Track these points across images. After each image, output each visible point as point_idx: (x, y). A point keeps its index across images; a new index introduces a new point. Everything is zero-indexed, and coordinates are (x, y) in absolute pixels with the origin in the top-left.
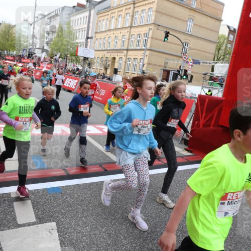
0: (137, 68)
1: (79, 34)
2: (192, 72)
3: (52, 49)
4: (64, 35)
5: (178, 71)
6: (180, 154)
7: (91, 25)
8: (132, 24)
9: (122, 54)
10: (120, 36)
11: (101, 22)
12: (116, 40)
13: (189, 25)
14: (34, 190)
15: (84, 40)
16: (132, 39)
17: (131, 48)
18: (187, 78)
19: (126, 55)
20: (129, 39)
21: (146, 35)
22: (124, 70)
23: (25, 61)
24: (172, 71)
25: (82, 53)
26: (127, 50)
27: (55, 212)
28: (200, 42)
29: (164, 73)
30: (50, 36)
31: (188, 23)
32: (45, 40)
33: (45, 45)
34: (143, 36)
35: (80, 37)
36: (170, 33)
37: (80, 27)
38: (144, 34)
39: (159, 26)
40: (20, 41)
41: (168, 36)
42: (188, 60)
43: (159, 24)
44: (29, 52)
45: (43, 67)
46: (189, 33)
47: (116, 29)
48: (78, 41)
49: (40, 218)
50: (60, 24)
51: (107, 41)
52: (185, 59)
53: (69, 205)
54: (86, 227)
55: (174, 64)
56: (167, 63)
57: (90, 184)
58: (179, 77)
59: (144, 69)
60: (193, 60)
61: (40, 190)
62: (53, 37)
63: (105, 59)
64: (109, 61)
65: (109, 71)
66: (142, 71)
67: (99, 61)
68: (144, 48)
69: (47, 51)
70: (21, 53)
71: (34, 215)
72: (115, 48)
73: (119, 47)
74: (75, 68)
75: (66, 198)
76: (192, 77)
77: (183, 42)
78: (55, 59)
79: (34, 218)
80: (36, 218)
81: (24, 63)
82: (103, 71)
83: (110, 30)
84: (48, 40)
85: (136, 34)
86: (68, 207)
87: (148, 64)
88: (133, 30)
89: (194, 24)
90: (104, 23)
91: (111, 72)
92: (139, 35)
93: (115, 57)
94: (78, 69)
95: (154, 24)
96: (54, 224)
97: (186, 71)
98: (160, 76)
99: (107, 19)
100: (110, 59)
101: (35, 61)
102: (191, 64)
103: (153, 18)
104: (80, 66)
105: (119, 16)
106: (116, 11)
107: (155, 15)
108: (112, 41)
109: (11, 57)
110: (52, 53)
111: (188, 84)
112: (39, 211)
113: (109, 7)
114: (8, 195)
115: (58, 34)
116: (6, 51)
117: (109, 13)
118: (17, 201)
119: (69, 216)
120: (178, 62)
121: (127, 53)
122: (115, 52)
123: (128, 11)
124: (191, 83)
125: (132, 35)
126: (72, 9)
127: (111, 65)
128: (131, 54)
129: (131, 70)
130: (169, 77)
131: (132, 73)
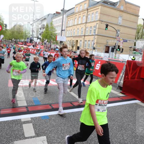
0: (91, 46)
2: (123, 47)
3: (43, 37)
4: (49, 30)
5: (114, 46)
6: (117, 95)
7: (64, 23)
8: (86, 21)
9: (81, 38)
10: (80, 28)
11: (70, 21)
14: (34, 118)
15: (60, 32)
16: (87, 30)
17: (86, 35)
18: (120, 50)
19: (84, 39)
20: (85, 30)
21: (95, 27)
23: (28, 44)
24: (111, 46)
25: (59, 39)
26: (85, 36)
27: (46, 130)
28: (126, 29)
29: (106, 48)
31: (119, 19)
32: (39, 33)
33: (39, 35)
35: (58, 30)
36: (109, 25)
37: (58, 25)
38: (94, 26)
39: (102, 21)
40: (26, 34)
41: (107, 27)
44: (31, 40)
45: (38, 47)
46: (120, 24)
47: (78, 25)
48: (57, 32)
49: (37, 134)
50: (47, 23)
51: (73, 31)
52: (118, 39)
53: (54, 126)
55: (112, 43)
56: (108, 42)
58: (115, 50)
59: (95, 46)
60: (123, 39)
61: (37, 117)
62: (43, 31)
63: (72, 41)
65: (74, 48)
66: (93, 47)
67: (69, 42)
68: (94, 34)
69: (40, 39)
70: (26, 40)
71: (34, 132)
72: (78, 35)
73: (80, 34)
74: (56, 47)
75: (52, 122)
76: (123, 49)
77: (116, 30)
78: (45, 43)
79: (34, 134)
80: (35, 134)
82: (71, 48)
83: (74, 25)
84: (40, 33)
85: (89, 27)
86: (53, 127)
87: (97, 43)
88: (87, 24)
89: (123, 19)
91: (75, 49)
92: (91, 27)
93: (78, 40)
94: (57, 48)
95: (99, 20)
96: (45, 137)
97: (119, 46)
98: (104, 50)
99: (73, 19)
100: (75, 41)
101: (33, 44)
102: (122, 42)
103: (99, 17)
104: (58, 46)
105: (79, 17)
106: (78, 14)
107: (100, 16)
108: (76, 31)
109: (21, 42)
110: (43, 40)
111: (120, 54)
112: (36, 130)
113: (73, 13)
114: (20, 120)
115: (46, 29)
116: (18, 40)
117: (74, 16)
118: (25, 124)
119: (54, 133)
120: (114, 41)
121: (84, 38)
122: (78, 37)
123: (84, 14)
124: (122, 53)
125: (87, 27)
126: (53, 15)
127: (76, 45)
128: (87, 38)
129: (87, 47)
130: (109, 50)
131: (87, 49)
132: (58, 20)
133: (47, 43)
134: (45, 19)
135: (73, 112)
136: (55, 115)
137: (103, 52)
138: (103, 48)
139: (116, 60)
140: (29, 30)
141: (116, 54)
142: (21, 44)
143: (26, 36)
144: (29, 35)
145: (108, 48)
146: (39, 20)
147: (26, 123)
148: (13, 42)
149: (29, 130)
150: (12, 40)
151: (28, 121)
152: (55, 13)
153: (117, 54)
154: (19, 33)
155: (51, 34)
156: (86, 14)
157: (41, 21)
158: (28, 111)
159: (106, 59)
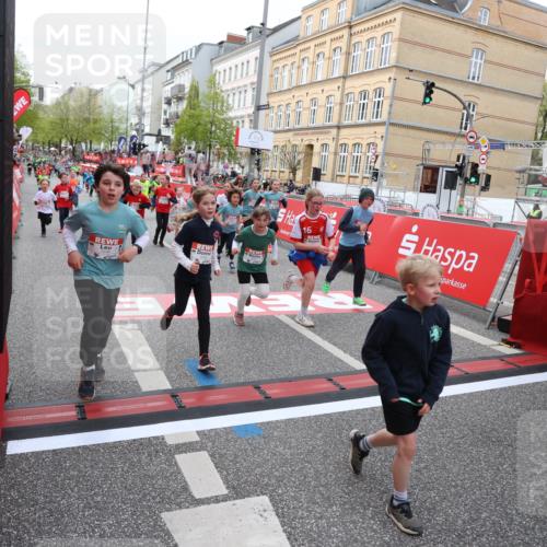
0: (363, 164)
1: (233, 100)
2: (487, 168)
3: (179, 134)
4: (202, 104)
5: (457, 166)
6: (494, 350)
8: (346, 70)
9: (326, 136)
10: (322, 100)
11: (280, 70)
12: (313, 108)
13: (476, 63)
14: (210, 431)
16: (348, 103)
17: (346, 123)
18: (477, 182)
19: (336, 139)
20: (341, 104)
21: (379, 92)
22: (334, 171)
23: (123, 162)
24: (443, 167)
25: (247, 139)
26: (339, 127)
29: (425, 173)
30: (174, 108)
31: (474, 59)
32: (163, 117)
33: (162, 126)
34: (371, 95)
35: (236, 107)
36: (437, 85)
37: (235, 85)
38: (375, 90)
39: (411, 71)
40: (112, 121)
41: (432, 92)
42: (479, 141)
43: (411, 68)
46: (476, 81)
47: (312, 84)
48: (231, 114)
49: (234, 488)
50: (193, 81)
51: (294, 110)
52: (471, 140)
53: (285, 463)
54: (331, 506)
55: (445, 154)
56: (429, 150)
57: (317, 418)
58: (460, 181)
59: (377, 166)
60: (490, 140)
61: (220, 429)
62: (180, 109)
63: (289, 149)
64: (299, 153)
65: (299, 174)
66: (372, 171)
68: (375, 120)
69: (168, 137)
70: (114, 147)
71: (221, 482)
72: (311, 125)
73: (320, 121)
75: (276, 447)
76: (488, 178)
79: (224, 487)
80: (227, 488)
82: (287, 175)
83: (298, 87)
84: (168, 116)
85: (357, 91)
87: (386, 154)
88: (349, 83)
89: (487, 62)
90: (286, 74)
91: (303, 177)
92: (364, 94)
93: (312, 143)
94: (234, 174)
95: (396, 67)
96: (265, 499)
97: (475, 166)
99: (292, 64)
100: (301, 148)
102: (484, 150)
103: (394, 55)
105: (318, 55)
106: (312, 44)
107: (399, 48)
108: (304, 109)
109: (96, 154)
110: (179, 143)
111: (480, 195)
112: (228, 474)
113: (296, 38)
114: (160, 440)
115: (190, 102)
116: (83, 145)
117: (297, 50)
118: (181, 452)
119: (292, 484)
120: (453, 146)
121: (338, 135)
122: (313, 134)
123: (338, 45)
124: (487, 193)
125: (347, 95)
126: (217, 48)
127: (305, 161)
128: (348, 136)
129: (349, 171)
130: (436, 182)
131: (350, 177)
132: (230, 69)
133: (201, 155)
134: (186, 63)
135: (344, 413)
136: (282, 421)
137: (414, 190)
138: (414, 172)
139: (464, 217)
140: (125, 109)
141: (462, 196)
142: (96, 162)
143: (112, 133)
144: (123, 126)
145: (430, 171)
146: (161, 66)
147: (185, 452)
148: (63, 152)
149: (200, 473)
150: (57, 146)
151: (191, 443)
152: (225, 39)
153: (466, 197)
154: (87, 121)
155: (212, 123)
156: (343, 44)
157: (168, 71)
158: (180, 407)
159: (431, 215)
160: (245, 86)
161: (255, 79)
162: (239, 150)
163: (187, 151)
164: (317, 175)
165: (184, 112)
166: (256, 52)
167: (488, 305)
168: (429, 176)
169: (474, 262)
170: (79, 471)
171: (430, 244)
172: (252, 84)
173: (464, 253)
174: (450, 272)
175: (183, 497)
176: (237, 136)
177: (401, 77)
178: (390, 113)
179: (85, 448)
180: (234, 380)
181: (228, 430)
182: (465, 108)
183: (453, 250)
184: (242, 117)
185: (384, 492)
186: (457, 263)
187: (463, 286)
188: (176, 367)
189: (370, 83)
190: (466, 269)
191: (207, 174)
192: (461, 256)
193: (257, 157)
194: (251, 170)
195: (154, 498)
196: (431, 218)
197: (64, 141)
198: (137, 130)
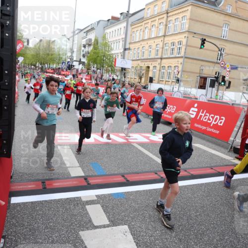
0: (172, 76)
1: (114, 46)
2: (230, 78)
3: (89, 61)
4: (100, 47)
5: (215, 77)
8: (165, 33)
9: (155, 63)
10: (154, 46)
12: (150, 50)
13: (225, 30)
14: (101, 195)
16: (166, 48)
17: (164, 56)
18: (225, 85)
19: (160, 64)
20: (163, 48)
21: (180, 43)
23: (64, 73)
24: (209, 77)
25: (120, 64)
26: (161, 59)
27: (126, 217)
30: (87, 49)
31: (224, 28)
32: (82, 53)
33: (82, 57)
34: (177, 44)
36: (207, 40)
37: (117, 39)
38: (178, 42)
39: (195, 33)
40: (59, 55)
41: (204, 43)
42: (226, 66)
46: (225, 38)
47: (149, 39)
48: (113, 52)
49: (112, 221)
50: (96, 36)
51: (141, 51)
52: (222, 65)
54: (156, 231)
55: (210, 71)
56: (202, 70)
57: (150, 191)
58: (216, 84)
59: (179, 76)
60: (231, 65)
61: (106, 195)
62: (89, 50)
63: (139, 68)
64: (143, 70)
65: (143, 80)
66: (176, 79)
67: (133, 70)
68: (178, 55)
69: (83, 63)
70: (60, 66)
71: (106, 218)
72: (149, 57)
73: (153, 56)
74: (111, 78)
75: (132, 203)
76: (230, 83)
79: (107, 221)
80: (109, 221)
81: (64, 75)
83: (143, 40)
84: (84, 53)
85: (170, 42)
86: (135, 212)
87: (183, 71)
88: (166, 39)
89: (229, 29)
90: (138, 34)
91: (145, 81)
92: (173, 44)
93: (150, 66)
95: (188, 31)
96: (126, 227)
97: (224, 77)
98: (196, 83)
99: (141, 30)
100: (144, 68)
102: (228, 70)
103: (187, 26)
104: (115, 75)
105: (152, 26)
106: (150, 21)
107: (190, 23)
108: (146, 50)
109: (52, 70)
110: (89, 65)
111: (226, 90)
112: (110, 215)
113: (143, 18)
114: (79, 199)
115: (94, 46)
116: (46, 65)
117: (143, 23)
118: (88, 205)
119: (138, 220)
120: (214, 68)
121: (161, 62)
122: (150, 61)
123: (162, 21)
124: (229, 89)
125: (166, 44)
126: (107, 22)
127: (146, 74)
128: (165, 63)
129: (166, 78)
130: (206, 84)
131: (166, 81)
132: (113, 32)
133: (99, 70)
134: (93, 29)
136: (134, 192)
137: (195, 87)
138: (195, 79)
139: (218, 100)
140: (65, 49)
141: (218, 91)
142: (52, 73)
143: (59, 60)
144: (64, 57)
145: (203, 79)
146: (82, 30)
147: (90, 204)
148: (37, 69)
149: (97, 214)
150: (35, 65)
151: (93, 201)
152: (111, 18)
153: (219, 91)
154: (48, 55)
155: (104, 56)
156: (164, 21)
157: (84, 33)
158: (88, 184)
159: (203, 99)
160: (119, 39)
161: (124, 37)
162: (116, 68)
163: (92, 69)
164: (151, 80)
165: (92, 51)
166: (124, 24)
167: (229, 141)
168: (203, 81)
169: (223, 121)
170: (43, 212)
171: (203, 113)
172: (122, 38)
173: (218, 117)
174: (211, 125)
175: (89, 225)
176: (115, 62)
177: (191, 36)
178: (185, 53)
179: (46, 201)
180: (112, 173)
181: (110, 195)
182: (219, 50)
183: (213, 115)
184: (117, 54)
185: (180, 225)
186: (215, 121)
187: (218, 132)
188: (87, 166)
189: (176, 39)
190: (219, 124)
191: (101, 79)
192: (217, 118)
193: (124, 71)
194: (121, 78)
195: (76, 225)
196: (203, 101)
197: (38, 63)
198: (70, 59)
